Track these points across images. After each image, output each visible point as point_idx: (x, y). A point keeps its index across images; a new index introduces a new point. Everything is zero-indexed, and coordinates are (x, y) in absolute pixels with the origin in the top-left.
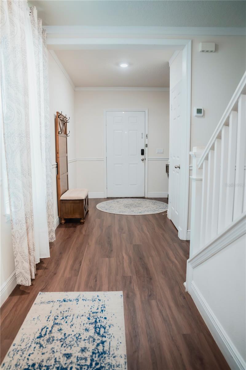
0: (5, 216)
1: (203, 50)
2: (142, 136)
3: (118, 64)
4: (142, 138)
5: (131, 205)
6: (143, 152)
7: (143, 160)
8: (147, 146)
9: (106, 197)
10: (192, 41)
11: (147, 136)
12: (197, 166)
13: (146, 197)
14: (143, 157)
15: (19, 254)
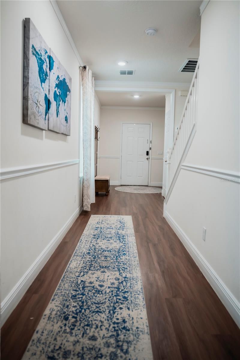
0: (79, 177)
1: (182, 95)
2: (148, 142)
3: (133, 96)
4: (148, 143)
5: (138, 189)
6: (148, 153)
7: (147, 159)
8: (150, 149)
9: (120, 185)
10: (175, 90)
11: (151, 142)
12: (169, 157)
13: (149, 185)
14: (148, 157)
15: (86, 195)
